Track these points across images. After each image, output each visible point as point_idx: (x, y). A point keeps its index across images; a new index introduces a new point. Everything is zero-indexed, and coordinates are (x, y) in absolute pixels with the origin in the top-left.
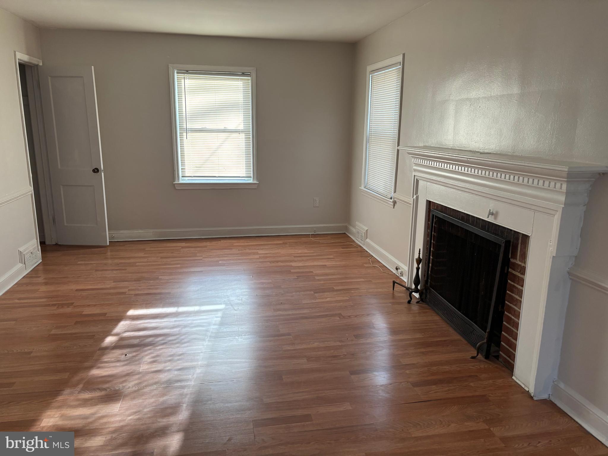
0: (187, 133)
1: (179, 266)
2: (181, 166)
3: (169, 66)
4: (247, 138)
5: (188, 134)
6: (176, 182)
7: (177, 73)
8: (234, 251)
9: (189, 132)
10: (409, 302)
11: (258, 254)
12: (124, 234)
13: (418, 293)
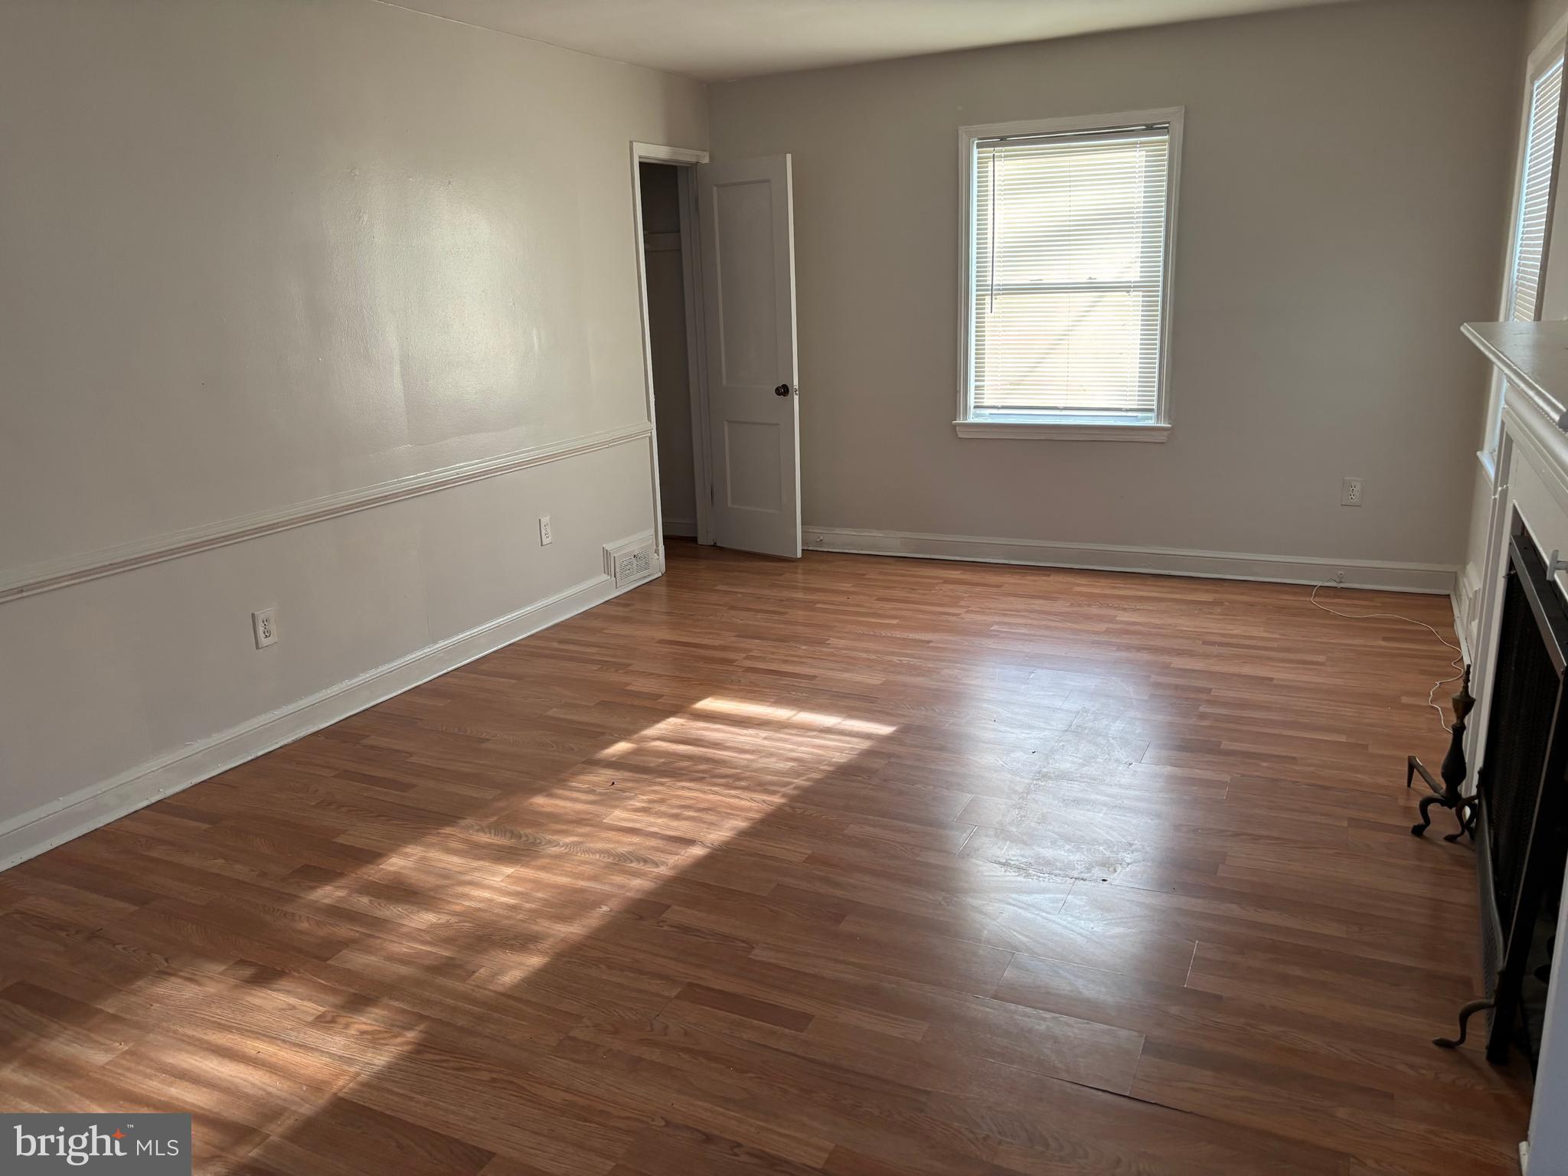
0: (994, 297)
1: (895, 622)
2: (976, 381)
3: (960, 132)
4: (1148, 305)
5: (996, 299)
6: (960, 421)
7: (979, 146)
8: (1061, 606)
9: (999, 294)
10: (1418, 831)
11: (1112, 620)
12: (843, 538)
13: (1454, 809)
